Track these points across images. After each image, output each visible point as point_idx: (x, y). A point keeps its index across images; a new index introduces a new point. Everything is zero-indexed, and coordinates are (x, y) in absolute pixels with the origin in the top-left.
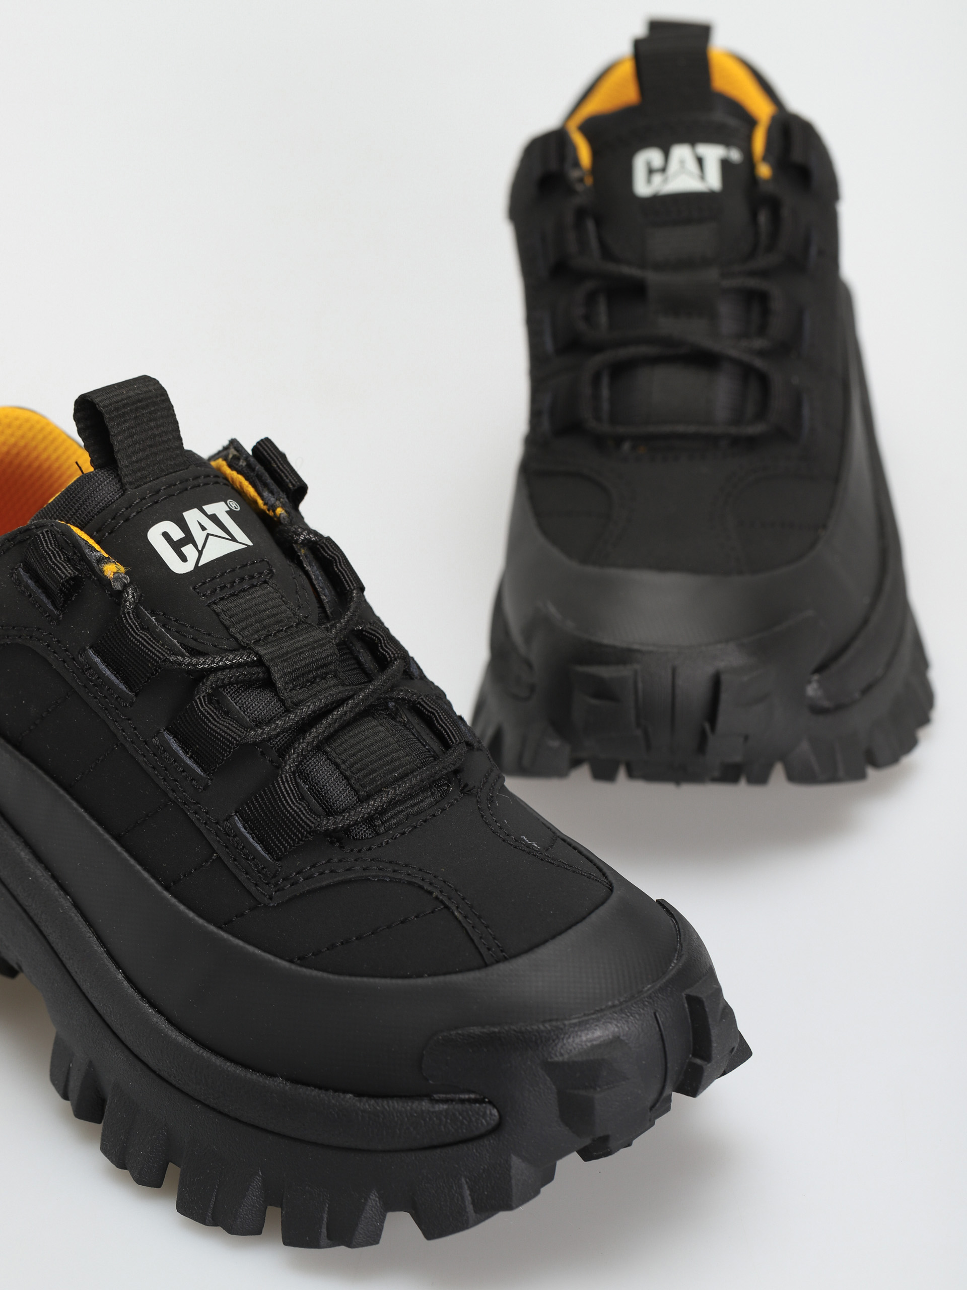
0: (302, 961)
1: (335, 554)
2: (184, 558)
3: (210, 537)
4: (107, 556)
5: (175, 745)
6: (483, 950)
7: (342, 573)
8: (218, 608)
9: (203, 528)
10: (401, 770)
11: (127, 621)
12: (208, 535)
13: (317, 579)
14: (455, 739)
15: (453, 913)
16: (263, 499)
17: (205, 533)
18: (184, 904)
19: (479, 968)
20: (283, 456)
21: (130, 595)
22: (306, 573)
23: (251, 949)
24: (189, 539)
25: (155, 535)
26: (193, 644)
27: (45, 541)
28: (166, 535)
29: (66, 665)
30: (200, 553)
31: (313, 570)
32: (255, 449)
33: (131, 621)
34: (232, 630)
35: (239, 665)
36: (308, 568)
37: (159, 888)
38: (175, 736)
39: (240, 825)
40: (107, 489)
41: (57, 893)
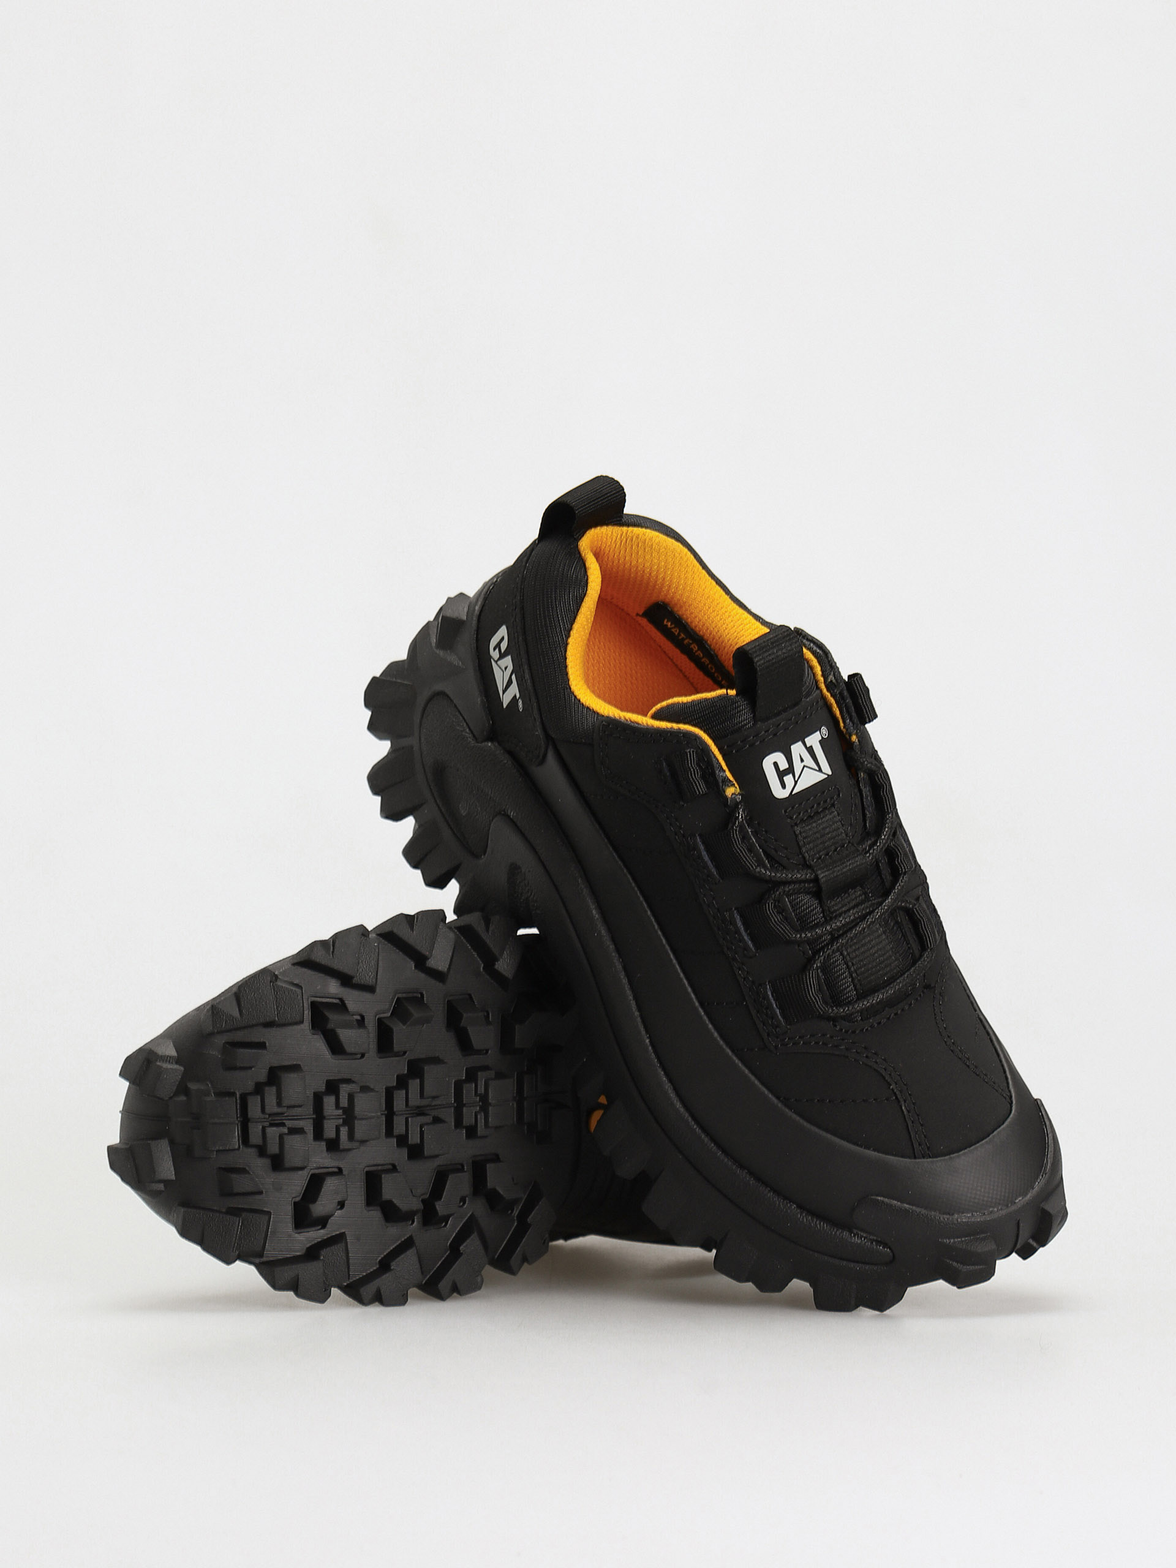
0: (786, 1102)
1: (885, 783)
2: (784, 786)
3: (805, 768)
4: (731, 778)
5: (739, 924)
6: (916, 1145)
7: (885, 798)
8: (798, 830)
9: (802, 760)
10: (889, 975)
11: (733, 835)
12: (804, 766)
13: (867, 798)
14: (931, 944)
15: (901, 1108)
16: (844, 722)
17: (803, 764)
18: (712, 1023)
19: (909, 1157)
20: (867, 690)
21: (741, 814)
22: (860, 791)
23: (753, 1078)
24: (790, 770)
25: (768, 764)
26: (773, 853)
27: (691, 759)
28: (776, 764)
29: (677, 837)
30: (796, 782)
31: (866, 791)
32: (849, 677)
33: (737, 836)
34: (804, 850)
35: (800, 882)
36: (862, 787)
37: (697, 1004)
38: (741, 916)
39: (769, 993)
40: (745, 716)
41: (614, 954)
